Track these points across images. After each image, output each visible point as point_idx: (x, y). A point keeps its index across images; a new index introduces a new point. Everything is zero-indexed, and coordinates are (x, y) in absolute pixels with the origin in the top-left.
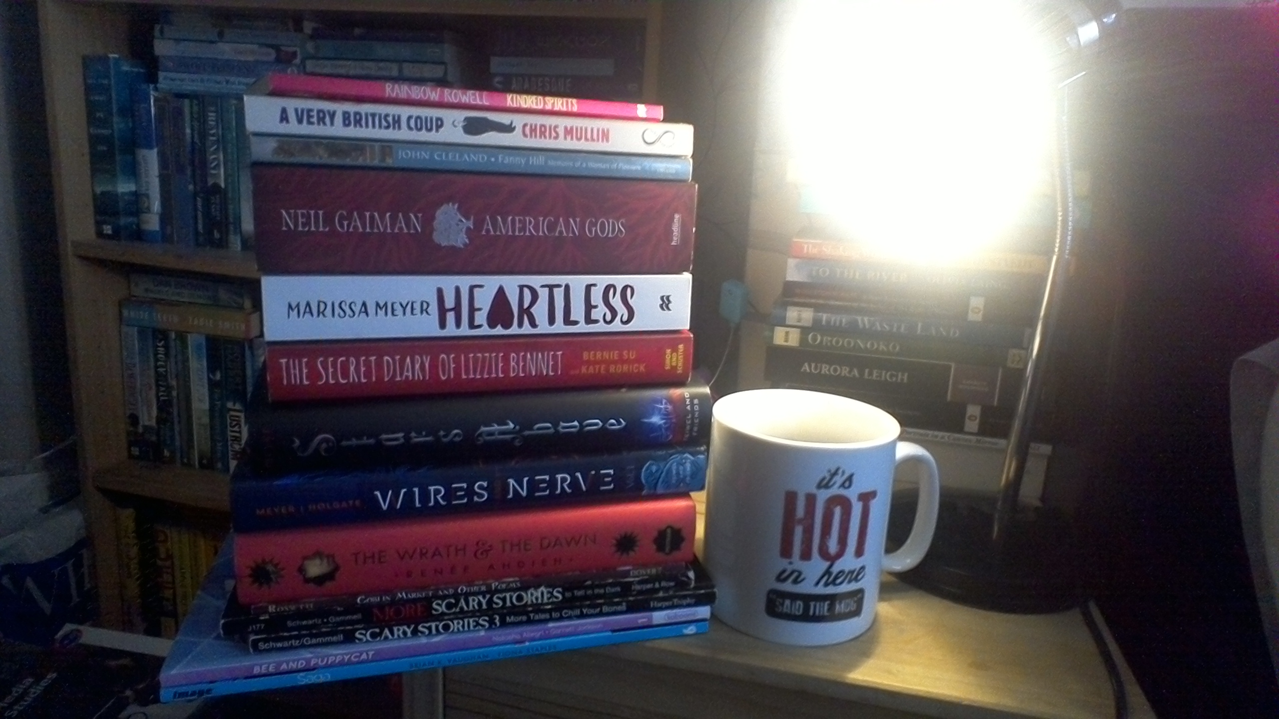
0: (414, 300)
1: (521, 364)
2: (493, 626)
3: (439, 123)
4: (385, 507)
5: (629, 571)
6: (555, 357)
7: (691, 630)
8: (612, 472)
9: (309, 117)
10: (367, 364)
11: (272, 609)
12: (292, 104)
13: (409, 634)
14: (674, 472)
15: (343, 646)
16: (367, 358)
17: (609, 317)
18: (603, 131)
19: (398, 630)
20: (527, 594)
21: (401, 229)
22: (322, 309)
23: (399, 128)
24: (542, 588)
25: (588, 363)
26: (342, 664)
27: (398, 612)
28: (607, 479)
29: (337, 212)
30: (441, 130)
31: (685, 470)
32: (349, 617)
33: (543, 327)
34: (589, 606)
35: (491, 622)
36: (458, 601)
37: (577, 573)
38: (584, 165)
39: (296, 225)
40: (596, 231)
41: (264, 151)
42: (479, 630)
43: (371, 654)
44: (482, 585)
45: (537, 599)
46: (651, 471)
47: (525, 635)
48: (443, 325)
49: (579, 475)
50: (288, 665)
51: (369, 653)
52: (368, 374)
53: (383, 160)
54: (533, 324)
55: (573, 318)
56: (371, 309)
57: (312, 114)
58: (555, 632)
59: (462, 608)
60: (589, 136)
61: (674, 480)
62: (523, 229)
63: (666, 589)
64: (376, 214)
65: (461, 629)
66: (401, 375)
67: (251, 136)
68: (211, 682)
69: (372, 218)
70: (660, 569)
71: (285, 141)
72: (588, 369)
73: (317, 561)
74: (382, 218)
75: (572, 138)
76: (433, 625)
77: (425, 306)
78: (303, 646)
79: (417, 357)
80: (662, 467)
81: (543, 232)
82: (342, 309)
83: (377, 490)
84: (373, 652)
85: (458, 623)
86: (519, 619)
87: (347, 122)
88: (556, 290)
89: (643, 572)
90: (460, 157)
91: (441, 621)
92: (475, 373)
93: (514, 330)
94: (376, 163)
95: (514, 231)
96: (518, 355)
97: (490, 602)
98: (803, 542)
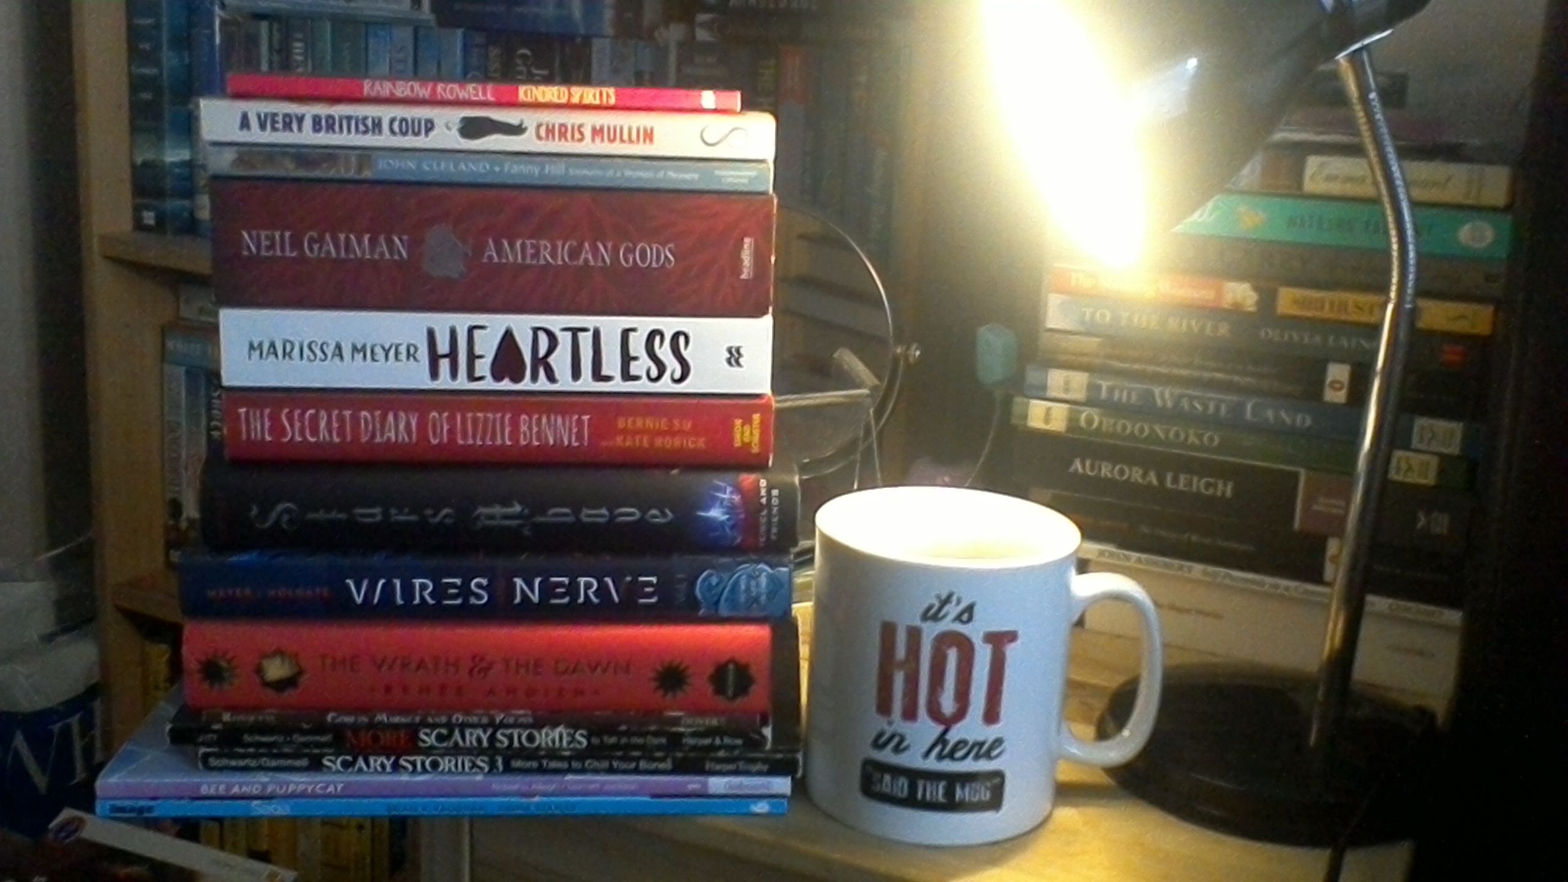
0: (398, 341)
1: (535, 430)
2: (495, 771)
3: (429, 125)
4: (359, 600)
5: (680, 718)
6: (580, 422)
7: (762, 807)
8: (654, 579)
9: (274, 122)
10: (341, 419)
11: (226, 717)
12: (255, 108)
13: (388, 769)
14: (743, 587)
15: (305, 774)
16: (341, 411)
17: (654, 373)
18: (645, 130)
19: (375, 761)
20: (541, 734)
21: (382, 254)
22: (288, 349)
23: (380, 132)
24: (560, 729)
25: (624, 432)
26: (303, 795)
27: (376, 739)
28: (649, 590)
29: (305, 234)
30: (432, 134)
31: (758, 585)
32: (317, 738)
33: (565, 382)
34: (622, 759)
35: (493, 765)
36: (451, 734)
37: (609, 713)
38: (619, 174)
39: (258, 247)
40: (634, 259)
41: (223, 162)
42: (476, 774)
43: (339, 787)
44: (483, 715)
45: (554, 742)
46: (710, 584)
47: (534, 787)
48: (434, 374)
49: (609, 580)
50: (241, 788)
51: (337, 785)
52: (341, 432)
53: (360, 169)
54: (551, 378)
55: (605, 372)
56: (347, 352)
57: (277, 119)
58: (575, 788)
59: (456, 744)
60: (625, 136)
61: (742, 598)
62: (537, 255)
63: (733, 748)
64: (352, 237)
65: (453, 769)
66: (382, 434)
67: (208, 146)
68: (154, 798)
69: (347, 239)
70: (723, 719)
71: (247, 152)
72: (624, 440)
73: (277, 661)
74: (360, 242)
75: (602, 139)
76: (419, 759)
77: (412, 350)
78: (261, 768)
79: (402, 414)
80: (726, 579)
81: (563, 260)
82: (313, 350)
83: (350, 578)
84: (342, 785)
85: (450, 761)
86: (528, 764)
87: (318, 127)
88: (581, 335)
89: (699, 721)
90: (455, 166)
91: (428, 755)
92: (474, 437)
93: (526, 385)
94: (351, 174)
95: (524, 257)
96: (531, 418)
97: (492, 739)
98: (905, 695)
